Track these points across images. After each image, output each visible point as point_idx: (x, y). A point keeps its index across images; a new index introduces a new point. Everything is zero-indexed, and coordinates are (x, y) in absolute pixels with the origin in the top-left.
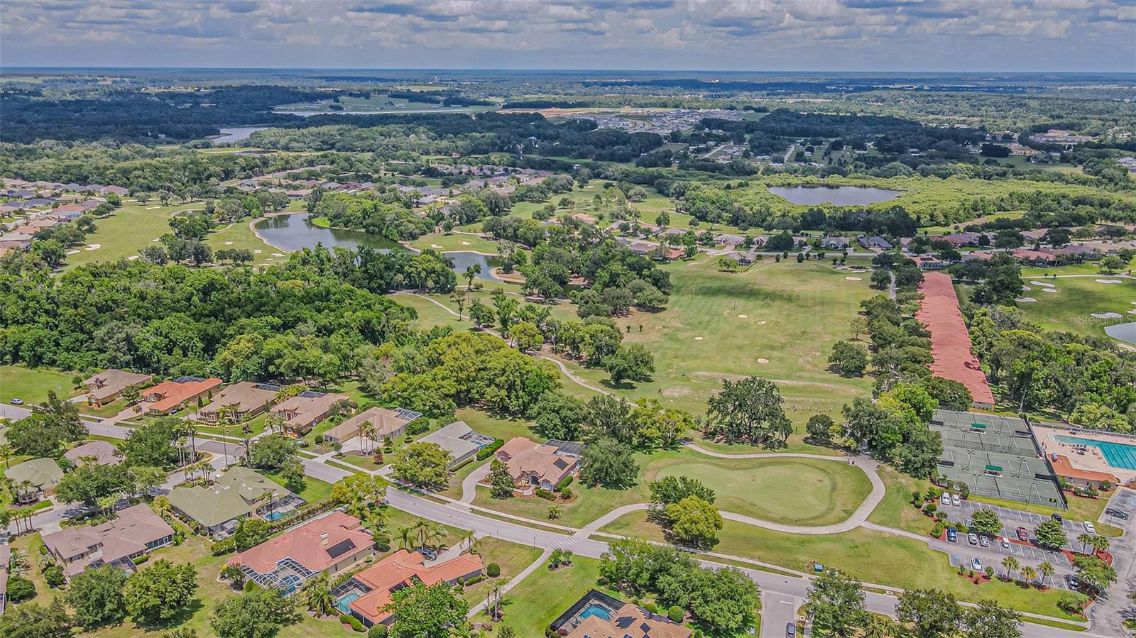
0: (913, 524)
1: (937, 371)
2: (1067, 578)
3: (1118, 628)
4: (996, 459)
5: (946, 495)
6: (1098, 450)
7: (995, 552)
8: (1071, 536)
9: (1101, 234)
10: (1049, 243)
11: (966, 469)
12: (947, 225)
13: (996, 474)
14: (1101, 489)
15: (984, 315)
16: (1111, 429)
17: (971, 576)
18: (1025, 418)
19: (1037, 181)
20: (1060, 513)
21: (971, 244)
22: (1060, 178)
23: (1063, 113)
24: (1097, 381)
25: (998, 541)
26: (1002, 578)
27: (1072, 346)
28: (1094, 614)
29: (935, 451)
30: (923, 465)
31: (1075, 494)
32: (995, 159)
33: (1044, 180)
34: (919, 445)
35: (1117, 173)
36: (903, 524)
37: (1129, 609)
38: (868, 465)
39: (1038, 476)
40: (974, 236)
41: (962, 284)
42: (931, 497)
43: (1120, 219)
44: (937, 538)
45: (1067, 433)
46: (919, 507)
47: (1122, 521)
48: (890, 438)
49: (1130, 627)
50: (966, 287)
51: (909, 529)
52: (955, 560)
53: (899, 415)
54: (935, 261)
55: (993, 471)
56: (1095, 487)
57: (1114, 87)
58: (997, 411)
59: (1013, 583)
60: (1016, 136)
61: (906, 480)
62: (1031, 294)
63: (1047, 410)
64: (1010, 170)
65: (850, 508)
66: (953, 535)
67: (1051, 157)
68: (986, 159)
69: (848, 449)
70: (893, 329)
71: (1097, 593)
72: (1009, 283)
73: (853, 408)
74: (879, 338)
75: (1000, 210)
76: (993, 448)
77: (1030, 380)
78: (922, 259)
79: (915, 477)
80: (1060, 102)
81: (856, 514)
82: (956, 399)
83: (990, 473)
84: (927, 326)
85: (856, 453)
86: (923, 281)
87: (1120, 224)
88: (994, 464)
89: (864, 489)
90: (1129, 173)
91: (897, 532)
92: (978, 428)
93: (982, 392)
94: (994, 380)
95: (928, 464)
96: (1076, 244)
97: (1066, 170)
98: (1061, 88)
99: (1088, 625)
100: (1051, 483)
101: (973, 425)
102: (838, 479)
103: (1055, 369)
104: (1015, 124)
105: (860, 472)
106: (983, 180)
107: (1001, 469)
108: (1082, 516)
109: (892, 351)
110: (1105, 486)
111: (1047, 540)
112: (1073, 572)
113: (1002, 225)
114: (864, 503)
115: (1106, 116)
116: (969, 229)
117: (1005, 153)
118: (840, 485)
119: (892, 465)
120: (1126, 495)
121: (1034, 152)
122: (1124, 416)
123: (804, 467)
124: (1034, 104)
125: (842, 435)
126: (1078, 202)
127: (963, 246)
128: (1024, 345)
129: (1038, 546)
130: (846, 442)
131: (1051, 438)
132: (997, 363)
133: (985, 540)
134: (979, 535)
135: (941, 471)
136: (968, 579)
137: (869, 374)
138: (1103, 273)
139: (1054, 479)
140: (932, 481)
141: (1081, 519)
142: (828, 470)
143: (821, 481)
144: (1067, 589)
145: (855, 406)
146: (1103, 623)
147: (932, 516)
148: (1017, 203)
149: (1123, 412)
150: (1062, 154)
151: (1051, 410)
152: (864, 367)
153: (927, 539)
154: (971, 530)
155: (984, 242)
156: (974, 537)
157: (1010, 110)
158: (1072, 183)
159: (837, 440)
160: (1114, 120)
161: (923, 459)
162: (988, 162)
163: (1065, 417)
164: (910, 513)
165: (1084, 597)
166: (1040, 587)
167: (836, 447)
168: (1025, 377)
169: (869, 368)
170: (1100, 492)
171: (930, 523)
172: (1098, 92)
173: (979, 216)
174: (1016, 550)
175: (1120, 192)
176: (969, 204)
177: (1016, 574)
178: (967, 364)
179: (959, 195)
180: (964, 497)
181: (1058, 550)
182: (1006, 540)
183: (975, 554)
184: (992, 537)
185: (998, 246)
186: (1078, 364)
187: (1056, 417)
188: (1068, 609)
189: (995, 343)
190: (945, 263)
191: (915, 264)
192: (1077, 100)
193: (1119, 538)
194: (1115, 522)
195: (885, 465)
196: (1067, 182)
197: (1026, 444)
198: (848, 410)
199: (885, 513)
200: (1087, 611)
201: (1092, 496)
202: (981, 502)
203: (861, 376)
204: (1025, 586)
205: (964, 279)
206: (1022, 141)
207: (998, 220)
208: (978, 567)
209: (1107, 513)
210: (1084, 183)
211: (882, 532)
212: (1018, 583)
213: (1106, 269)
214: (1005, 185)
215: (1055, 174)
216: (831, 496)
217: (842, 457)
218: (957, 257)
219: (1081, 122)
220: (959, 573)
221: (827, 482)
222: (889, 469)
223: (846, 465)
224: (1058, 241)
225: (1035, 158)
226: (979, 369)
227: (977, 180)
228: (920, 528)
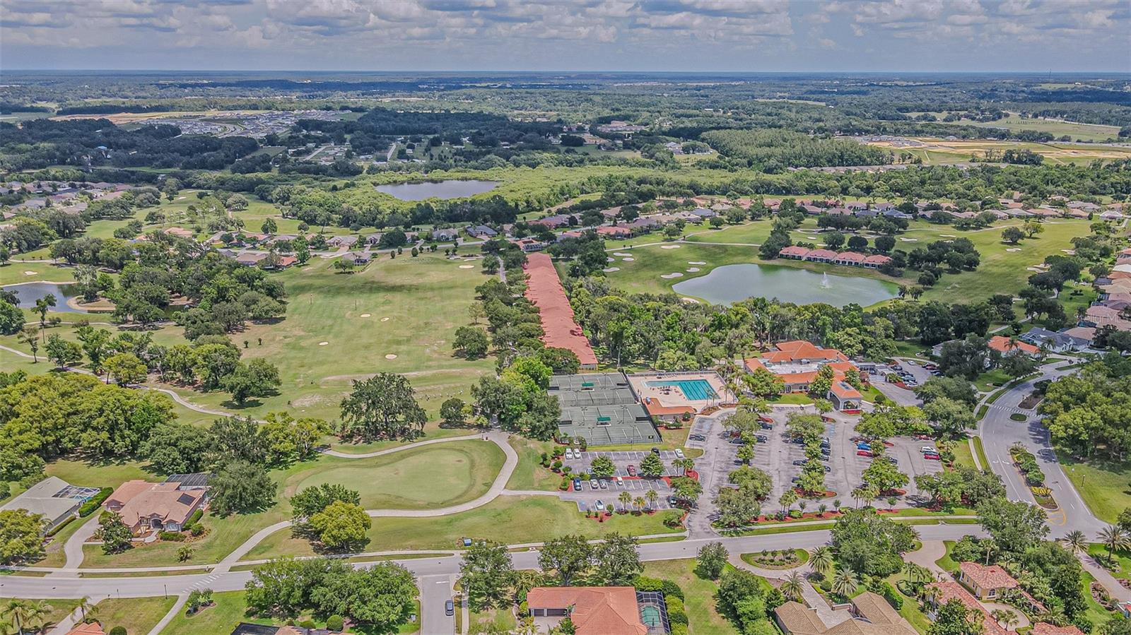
0: (545, 483)
1: (550, 342)
2: (668, 499)
3: (709, 530)
4: (605, 411)
5: (569, 450)
6: (679, 388)
7: (613, 491)
8: (667, 463)
9: (660, 208)
10: (623, 218)
11: (582, 424)
12: (541, 210)
13: (606, 424)
14: (684, 420)
15: (581, 286)
16: (686, 369)
17: (596, 517)
18: (623, 371)
19: (608, 166)
20: (657, 446)
21: (563, 226)
22: (624, 162)
23: (620, 107)
24: (671, 331)
25: (614, 481)
26: (621, 512)
27: (650, 304)
28: (691, 524)
29: (555, 414)
30: (547, 428)
31: (666, 428)
32: (572, 148)
33: (614, 165)
34: (541, 411)
35: (666, 157)
36: (536, 485)
37: (714, 513)
38: (499, 437)
39: (638, 419)
40: (564, 218)
41: (560, 262)
42: (557, 455)
43: (673, 195)
44: (566, 490)
45: (655, 379)
46: (547, 466)
47: (701, 443)
48: (516, 409)
49: (716, 527)
50: (564, 263)
51: (542, 488)
52: (583, 506)
53: (521, 386)
54: (536, 243)
55: (603, 421)
56: (680, 419)
57: (655, 84)
58: (601, 369)
59: (629, 514)
60: (587, 127)
61: (535, 445)
62: (616, 264)
63: (638, 362)
64: (587, 157)
65: (489, 480)
66: (578, 484)
67: (616, 145)
68: (565, 148)
69: (480, 426)
70: (507, 309)
71: (691, 505)
72: (598, 256)
73: (480, 387)
74: (496, 319)
75: (582, 193)
76: (602, 402)
77: (622, 337)
78: (524, 243)
79: (541, 440)
80: (617, 97)
81: (495, 485)
82: (565, 364)
83: (602, 424)
84: (535, 303)
85: (488, 428)
86: (527, 262)
87: (673, 198)
88: (604, 415)
89: (499, 459)
90: (675, 156)
91: (532, 493)
92: (587, 387)
93: (587, 356)
94: (595, 343)
95: (550, 426)
96: (643, 217)
97: (628, 155)
98: (616, 85)
99: (686, 534)
100: (648, 423)
101: (583, 385)
102: (475, 456)
103: (639, 326)
104: (585, 117)
105: (493, 445)
106: (565, 167)
107: (609, 419)
108: (673, 445)
109: (509, 329)
110: (687, 417)
111: (650, 471)
112: (672, 493)
113: (585, 206)
114: (501, 473)
115: (652, 108)
116: (560, 212)
117: (580, 142)
118: (477, 460)
119: (520, 434)
120: (702, 421)
121: (603, 141)
122: (693, 357)
123: (443, 451)
124: (597, 99)
125: (474, 414)
126: (641, 182)
127: (557, 227)
128: (614, 308)
129: (644, 478)
130: (478, 420)
131: (643, 384)
132: (595, 328)
133: (604, 483)
134: (598, 479)
135: (562, 430)
136: (594, 520)
137: (491, 353)
138: (666, 240)
139: (650, 418)
140: (556, 441)
141: (673, 448)
142: (465, 449)
143: (459, 461)
144: (669, 508)
145: (482, 385)
146: (697, 529)
147: (560, 472)
148: (595, 186)
149: (692, 354)
150: (624, 142)
151: (641, 361)
152: (486, 348)
153: (558, 494)
154: (593, 477)
155: (573, 222)
156: (595, 482)
157: (580, 105)
158: (635, 166)
159: (470, 420)
160: (658, 112)
161: (546, 422)
162: (567, 151)
163: (652, 365)
164: (541, 473)
165: (681, 511)
166: (649, 512)
167: (470, 426)
168: (618, 336)
169: (491, 348)
170: (684, 423)
171: (558, 478)
172: (644, 88)
173: (567, 200)
174: (628, 486)
175: (670, 172)
176: (557, 190)
177: (631, 506)
178: (572, 332)
179: (548, 182)
180: (583, 449)
181: (659, 477)
182: (620, 479)
183: (597, 497)
184: (609, 479)
185: (585, 224)
186: (656, 319)
187: (646, 366)
188: (671, 524)
189: (592, 310)
190: (544, 244)
191: (518, 247)
192: (630, 95)
193: (701, 457)
194: (698, 445)
195: (515, 435)
196: (631, 166)
197: (626, 393)
198: (476, 390)
199: (521, 478)
200: (685, 522)
201: (678, 428)
202: (596, 450)
203: (485, 356)
204: (638, 513)
205: (561, 257)
206: (593, 132)
207: (582, 202)
208: (601, 507)
209: (690, 438)
210: (644, 166)
211: (519, 496)
212: (633, 513)
213: (667, 236)
214: (584, 170)
215: (621, 159)
216: (471, 473)
217: (476, 435)
218: (552, 238)
219: (635, 114)
220: (587, 517)
221: (466, 461)
222: (518, 437)
223: (480, 442)
224: (630, 216)
225: (604, 146)
226: (582, 335)
227: (561, 167)
228: (550, 485)
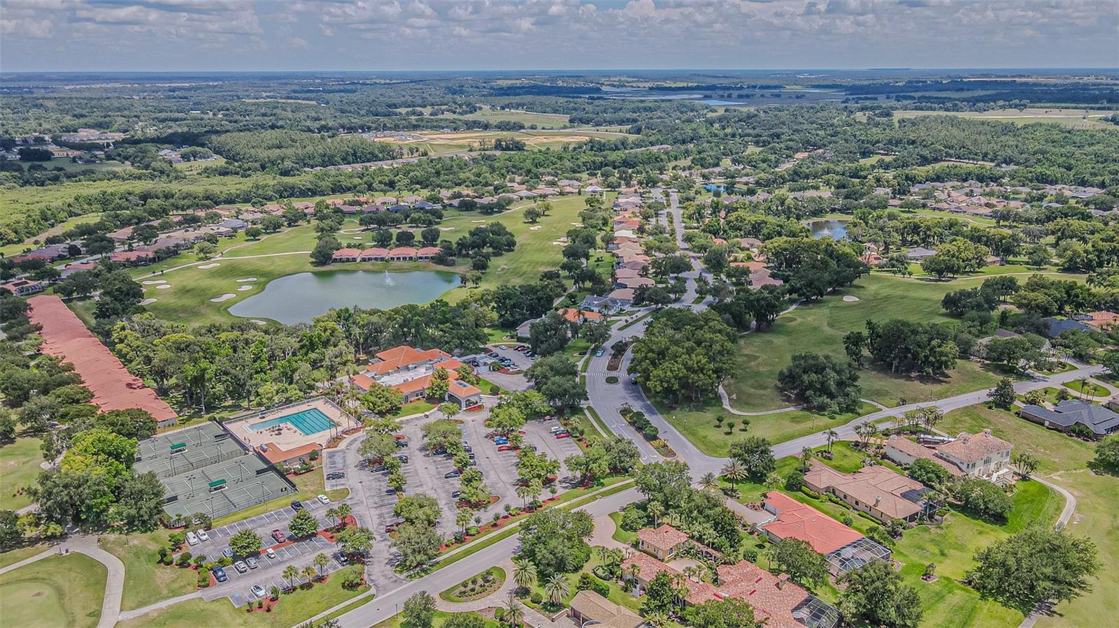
0: (175, 586)
1: (105, 403)
2: (336, 557)
3: (394, 579)
4: (214, 472)
5: (191, 535)
6: (289, 425)
7: (266, 568)
8: (319, 514)
9: (180, 223)
10: (139, 240)
11: (191, 496)
12: (20, 241)
13: (221, 488)
14: (312, 459)
15: (123, 329)
16: (288, 401)
17: (260, 607)
18: (215, 419)
19: (95, 181)
20: (295, 498)
21: (61, 258)
22: (115, 176)
23: (84, 112)
25: (263, 555)
26: (288, 591)
27: (223, 336)
28: (372, 578)
29: (157, 494)
30: (151, 516)
31: (295, 473)
32: (40, 163)
33: (101, 180)
34: (138, 496)
35: (165, 166)
36: (165, 592)
37: (392, 557)
38: (84, 544)
39: (259, 472)
40: (61, 248)
41: (75, 301)
42: (177, 545)
43: (188, 207)
44: (207, 586)
45: (257, 420)
46: (170, 563)
47: (342, 481)
48: (101, 503)
49: (401, 572)
50: (80, 303)
51: (174, 593)
52: (238, 600)
54: (31, 283)
55: (217, 486)
56: (307, 460)
57: (117, 85)
58: (183, 422)
59: (299, 590)
60: (47, 138)
61: (138, 539)
62: (152, 295)
63: (227, 404)
64: (62, 173)
65: (94, 607)
66: (220, 573)
67: (96, 156)
68: (29, 164)
69: (51, 538)
70: (25, 373)
71: (363, 556)
72: (128, 290)
73: (40, 489)
74: (14, 389)
75: (71, 216)
76: (204, 463)
77: (204, 380)
78: (15, 285)
79: (146, 532)
80: (75, 101)
81: (105, 610)
82: (140, 426)
83: (215, 489)
84: (63, 358)
85: (63, 537)
86: (31, 309)
87: (190, 212)
88: (215, 478)
89: (97, 576)
90: (174, 165)
91: (163, 604)
92: (178, 449)
93: (162, 410)
94: (163, 393)
95: (155, 511)
96: (163, 236)
97: (117, 167)
98: (67, 88)
99: (373, 591)
100: (272, 474)
101: (172, 448)
102: (59, 580)
103: (221, 362)
104: (40, 125)
105: (81, 557)
106: (35, 187)
107: (224, 482)
108: (312, 492)
109: (37, 401)
110: (314, 456)
111: (302, 533)
112: (338, 548)
113: (85, 231)
114: (107, 592)
115: (126, 113)
116: (51, 241)
117: (47, 156)
118: (66, 586)
119: (113, 531)
120: (331, 456)
121: (77, 153)
122: (294, 386)
123: (13, 587)
124: (50, 104)
125: (37, 525)
126: (145, 197)
127: (53, 260)
128: (180, 348)
129: (296, 540)
130: (46, 531)
131: (248, 429)
132: (161, 374)
133: (253, 561)
134: (244, 559)
135: (170, 511)
136: (260, 612)
137: (24, 434)
138: (201, 259)
139: (273, 468)
140: (166, 526)
141: (313, 495)
142: (40, 575)
143: (39, 594)
144: (341, 567)
145: (42, 484)
146: (382, 581)
147: (189, 565)
148: (86, 206)
149: (291, 383)
150: (106, 152)
151: (229, 402)
152: (12, 430)
153: (199, 594)
154: (236, 558)
155: (74, 252)
156: (242, 565)
157: (28, 112)
158: (128, 179)
159: (30, 533)
160: (135, 116)
161: (149, 508)
162: (32, 168)
163: (245, 404)
164: (165, 575)
165: (358, 567)
166: (321, 579)
167: (33, 542)
168: (199, 380)
169: (19, 428)
170: (313, 463)
171: (191, 575)
172: (106, 90)
173: (53, 226)
174: (282, 556)
175: (174, 182)
176: (36, 214)
177: (298, 581)
178: (129, 386)
179: (18, 206)
180: (208, 528)
181: (314, 535)
182: (271, 551)
183: (250, 582)
184: (256, 554)
185: (92, 253)
187: (236, 407)
188: (351, 586)
189: (151, 355)
190: (46, 282)
191: (9, 292)
192: (91, 99)
193: (349, 497)
194: (339, 484)
195: (105, 535)
196: (124, 179)
197: (229, 445)
198: (35, 493)
199: (138, 592)
200: (365, 577)
201: (309, 470)
202: (225, 524)
203: (12, 441)
204: (308, 586)
205: (75, 295)
206: (56, 141)
207: (78, 227)
208: (261, 593)
209: (328, 479)
210: (140, 178)
211: (146, 614)
212: (302, 587)
213: (202, 255)
214: (63, 189)
215: (108, 173)
216: (63, 606)
217: (49, 552)
218: (53, 275)
219: (107, 119)
220: (248, 611)
221: (48, 591)
222: (112, 537)
223: (59, 557)
224: (147, 236)
225: (80, 158)
226: (143, 387)
227: (28, 187)
228: (185, 586)
